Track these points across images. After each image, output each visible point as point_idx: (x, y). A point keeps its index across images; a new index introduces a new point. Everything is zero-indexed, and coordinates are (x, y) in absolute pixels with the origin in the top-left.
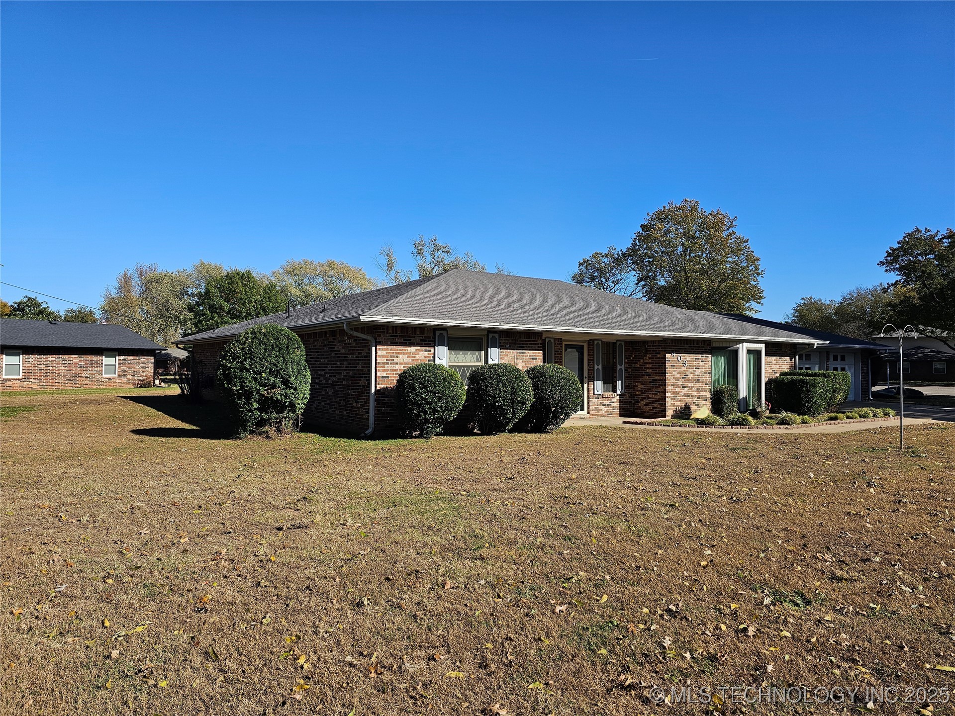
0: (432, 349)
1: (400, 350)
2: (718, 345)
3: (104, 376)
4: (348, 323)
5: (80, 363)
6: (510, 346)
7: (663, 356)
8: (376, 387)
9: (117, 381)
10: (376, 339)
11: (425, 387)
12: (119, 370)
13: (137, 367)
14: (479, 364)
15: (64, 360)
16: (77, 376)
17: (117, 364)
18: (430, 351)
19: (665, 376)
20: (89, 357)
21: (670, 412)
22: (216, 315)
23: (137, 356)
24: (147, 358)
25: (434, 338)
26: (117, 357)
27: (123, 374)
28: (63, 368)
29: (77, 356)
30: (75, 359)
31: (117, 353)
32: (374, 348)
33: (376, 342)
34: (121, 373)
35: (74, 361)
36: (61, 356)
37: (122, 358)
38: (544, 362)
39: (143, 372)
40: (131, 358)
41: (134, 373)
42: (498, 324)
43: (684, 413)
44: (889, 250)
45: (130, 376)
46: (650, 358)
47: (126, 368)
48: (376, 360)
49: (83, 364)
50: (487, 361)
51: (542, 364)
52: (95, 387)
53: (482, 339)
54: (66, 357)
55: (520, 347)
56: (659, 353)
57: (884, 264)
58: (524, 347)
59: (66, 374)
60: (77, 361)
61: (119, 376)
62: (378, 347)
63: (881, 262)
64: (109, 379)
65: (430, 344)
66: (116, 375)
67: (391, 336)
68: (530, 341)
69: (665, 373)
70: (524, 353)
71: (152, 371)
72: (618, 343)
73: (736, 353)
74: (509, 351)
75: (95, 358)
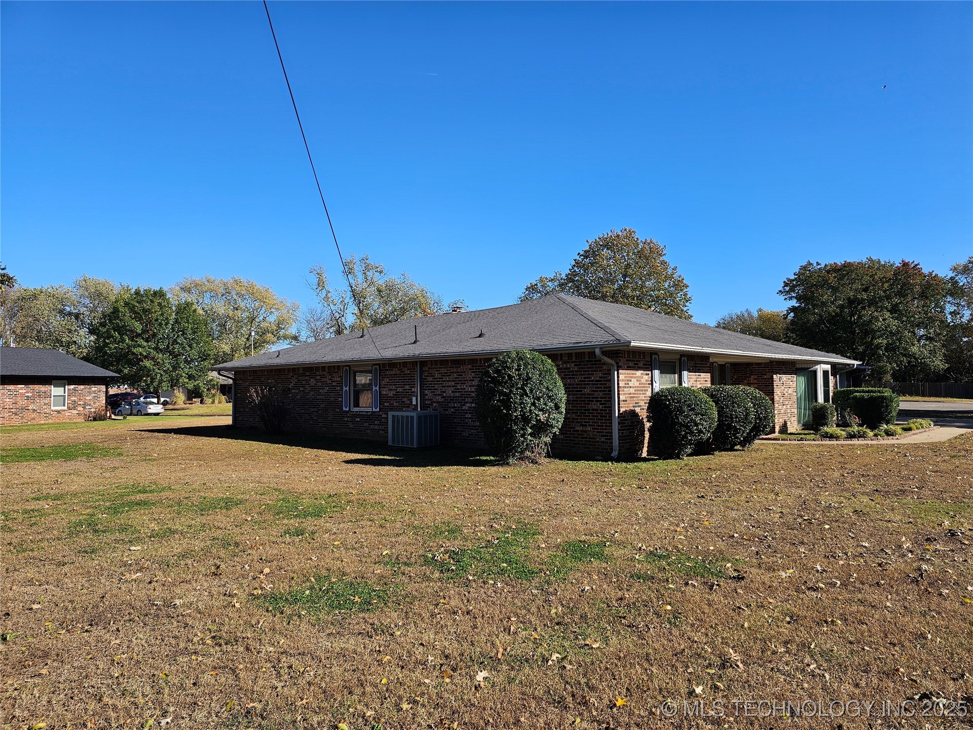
0: (650, 373)
1: (632, 374)
2: (800, 367)
3: (53, 408)
4: (601, 347)
5: (27, 394)
6: (693, 369)
7: (770, 377)
8: (619, 410)
9: (67, 414)
10: (617, 363)
11: (693, 409)
12: (69, 402)
13: (88, 398)
14: (674, 385)
15: (10, 390)
16: (24, 409)
17: (66, 394)
18: (648, 374)
19: (773, 395)
20: (37, 387)
21: (777, 429)
22: (126, 337)
23: (88, 385)
24: (98, 386)
25: (651, 362)
26: (67, 387)
27: (74, 406)
28: (8, 400)
29: (23, 386)
30: (22, 389)
31: (67, 382)
32: (616, 372)
33: (618, 367)
34: (70, 405)
35: (20, 391)
36: (6, 386)
37: (72, 387)
38: (712, 383)
39: (94, 403)
40: (82, 387)
41: (85, 404)
42: (701, 348)
43: (784, 429)
44: (786, 280)
45: (80, 408)
46: (755, 379)
47: (76, 399)
48: (618, 384)
49: (30, 394)
50: (680, 383)
51: (710, 385)
52: (43, 423)
53: (675, 362)
54: (12, 387)
55: (698, 370)
56: (766, 374)
57: (782, 293)
58: (700, 370)
59: (11, 407)
60: (24, 391)
61: (69, 408)
62: (620, 371)
63: (780, 291)
64: (58, 412)
65: (648, 368)
66: (66, 408)
67: (627, 360)
68: (702, 364)
69: (774, 393)
70: (700, 375)
71: (104, 402)
72: (727, 365)
73: (815, 372)
74: (692, 373)
75: (43, 388)
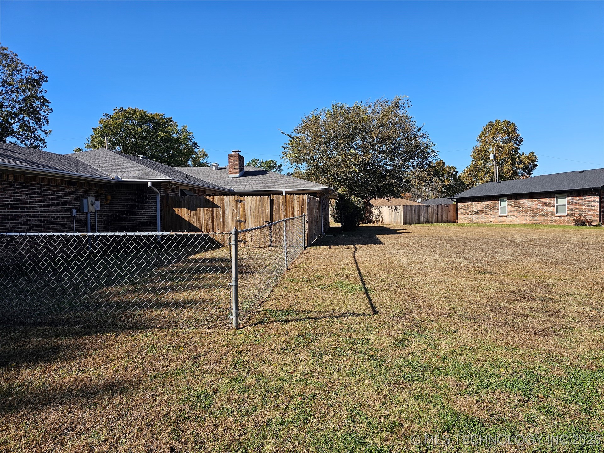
3: (556, 214)
5: (539, 205)
9: (566, 219)
12: (568, 210)
15: (529, 202)
16: (537, 214)
17: (566, 204)
20: (544, 199)
23: (583, 196)
24: (592, 197)
26: (566, 198)
27: (571, 213)
28: (528, 208)
29: (536, 199)
30: (535, 201)
31: (565, 195)
34: (569, 212)
35: (535, 203)
36: (527, 200)
37: (570, 198)
40: (578, 198)
41: (581, 212)
45: (577, 215)
47: (573, 207)
49: (541, 205)
52: (549, 224)
54: (530, 200)
59: (530, 213)
60: (537, 203)
61: (568, 215)
64: (560, 217)
66: (566, 214)
71: (598, 210)
75: (548, 200)
